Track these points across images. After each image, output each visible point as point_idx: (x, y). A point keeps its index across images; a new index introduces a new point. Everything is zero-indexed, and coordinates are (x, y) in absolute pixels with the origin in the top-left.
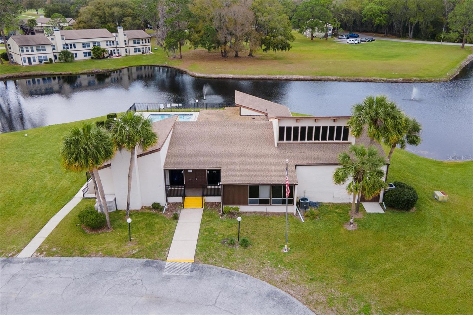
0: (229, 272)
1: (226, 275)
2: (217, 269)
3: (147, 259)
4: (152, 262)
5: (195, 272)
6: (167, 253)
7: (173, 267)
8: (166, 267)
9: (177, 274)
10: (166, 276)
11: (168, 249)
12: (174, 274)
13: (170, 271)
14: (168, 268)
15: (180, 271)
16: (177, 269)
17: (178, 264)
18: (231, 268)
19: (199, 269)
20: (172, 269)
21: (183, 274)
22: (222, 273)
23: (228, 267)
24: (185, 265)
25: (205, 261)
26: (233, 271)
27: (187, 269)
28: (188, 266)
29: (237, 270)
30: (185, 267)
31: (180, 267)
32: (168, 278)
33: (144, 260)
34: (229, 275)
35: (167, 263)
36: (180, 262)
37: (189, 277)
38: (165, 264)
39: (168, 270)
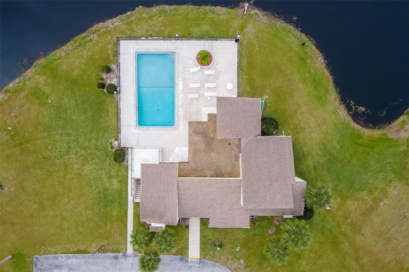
0: (214, 264)
1: (213, 266)
2: (209, 262)
3: (180, 256)
4: (183, 258)
5: (201, 264)
6: (188, 252)
7: (192, 261)
8: (189, 261)
9: (194, 265)
10: (190, 266)
11: (188, 250)
12: (193, 265)
13: (191, 263)
14: (190, 262)
15: (195, 263)
16: (194, 262)
17: (194, 259)
18: (215, 262)
19: (202, 263)
20: (192, 262)
21: (196, 265)
22: (212, 265)
23: (213, 261)
24: (197, 260)
25: (204, 258)
26: (216, 264)
27: (198, 262)
28: (198, 261)
29: (217, 263)
30: (196, 261)
31: (194, 261)
32: (191, 267)
33: (179, 257)
34: (214, 266)
35: (189, 259)
36: (194, 258)
37: (199, 267)
38: (188, 259)
39: (190, 263)
